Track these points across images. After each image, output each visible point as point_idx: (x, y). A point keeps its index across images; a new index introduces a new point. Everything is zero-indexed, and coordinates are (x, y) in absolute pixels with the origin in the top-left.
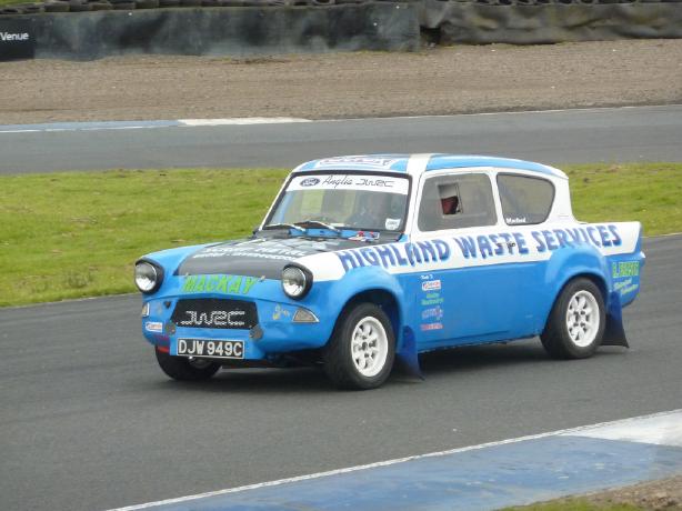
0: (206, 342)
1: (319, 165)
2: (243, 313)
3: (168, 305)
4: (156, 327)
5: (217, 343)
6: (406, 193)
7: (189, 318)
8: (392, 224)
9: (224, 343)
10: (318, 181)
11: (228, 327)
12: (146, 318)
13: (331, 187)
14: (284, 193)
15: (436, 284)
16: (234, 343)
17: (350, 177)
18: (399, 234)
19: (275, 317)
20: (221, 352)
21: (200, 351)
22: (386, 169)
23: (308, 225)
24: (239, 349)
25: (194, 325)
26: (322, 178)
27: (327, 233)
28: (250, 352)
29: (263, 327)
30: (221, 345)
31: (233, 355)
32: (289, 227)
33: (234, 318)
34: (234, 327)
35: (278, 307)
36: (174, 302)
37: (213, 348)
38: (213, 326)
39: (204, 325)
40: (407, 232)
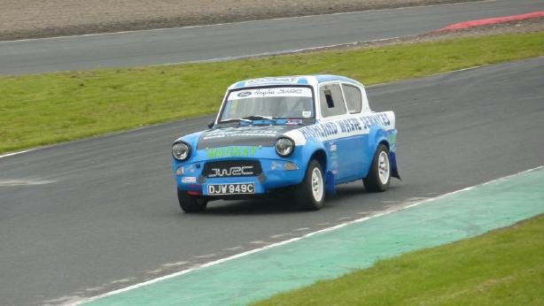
0: (228, 186)
1: (247, 83)
2: (251, 167)
3: (198, 167)
4: (192, 180)
5: (235, 186)
6: (311, 95)
7: (214, 172)
8: (307, 114)
9: (240, 185)
10: (250, 93)
11: (242, 176)
12: (182, 176)
13: (261, 96)
14: (226, 101)
15: (334, 148)
16: (247, 185)
17: (273, 90)
18: (312, 120)
19: (273, 168)
20: (239, 190)
21: (224, 190)
22: (295, 83)
23: (252, 118)
24: (251, 188)
25: (218, 176)
26: (253, 91)
27: (266, 122)
28: (258, 189)
29: (266, 175)
30: (238, 187)
31: (247, 191)
32: (238, 121)
33: (245, 170)
34: (245, 176)
35: (274, 162)
36: (202, 165)
37: (233, 189)
38: (232, 176)
39: (225, 176)
40: (317, 118)
